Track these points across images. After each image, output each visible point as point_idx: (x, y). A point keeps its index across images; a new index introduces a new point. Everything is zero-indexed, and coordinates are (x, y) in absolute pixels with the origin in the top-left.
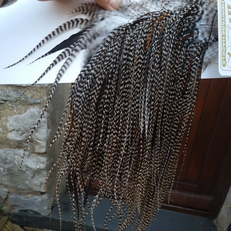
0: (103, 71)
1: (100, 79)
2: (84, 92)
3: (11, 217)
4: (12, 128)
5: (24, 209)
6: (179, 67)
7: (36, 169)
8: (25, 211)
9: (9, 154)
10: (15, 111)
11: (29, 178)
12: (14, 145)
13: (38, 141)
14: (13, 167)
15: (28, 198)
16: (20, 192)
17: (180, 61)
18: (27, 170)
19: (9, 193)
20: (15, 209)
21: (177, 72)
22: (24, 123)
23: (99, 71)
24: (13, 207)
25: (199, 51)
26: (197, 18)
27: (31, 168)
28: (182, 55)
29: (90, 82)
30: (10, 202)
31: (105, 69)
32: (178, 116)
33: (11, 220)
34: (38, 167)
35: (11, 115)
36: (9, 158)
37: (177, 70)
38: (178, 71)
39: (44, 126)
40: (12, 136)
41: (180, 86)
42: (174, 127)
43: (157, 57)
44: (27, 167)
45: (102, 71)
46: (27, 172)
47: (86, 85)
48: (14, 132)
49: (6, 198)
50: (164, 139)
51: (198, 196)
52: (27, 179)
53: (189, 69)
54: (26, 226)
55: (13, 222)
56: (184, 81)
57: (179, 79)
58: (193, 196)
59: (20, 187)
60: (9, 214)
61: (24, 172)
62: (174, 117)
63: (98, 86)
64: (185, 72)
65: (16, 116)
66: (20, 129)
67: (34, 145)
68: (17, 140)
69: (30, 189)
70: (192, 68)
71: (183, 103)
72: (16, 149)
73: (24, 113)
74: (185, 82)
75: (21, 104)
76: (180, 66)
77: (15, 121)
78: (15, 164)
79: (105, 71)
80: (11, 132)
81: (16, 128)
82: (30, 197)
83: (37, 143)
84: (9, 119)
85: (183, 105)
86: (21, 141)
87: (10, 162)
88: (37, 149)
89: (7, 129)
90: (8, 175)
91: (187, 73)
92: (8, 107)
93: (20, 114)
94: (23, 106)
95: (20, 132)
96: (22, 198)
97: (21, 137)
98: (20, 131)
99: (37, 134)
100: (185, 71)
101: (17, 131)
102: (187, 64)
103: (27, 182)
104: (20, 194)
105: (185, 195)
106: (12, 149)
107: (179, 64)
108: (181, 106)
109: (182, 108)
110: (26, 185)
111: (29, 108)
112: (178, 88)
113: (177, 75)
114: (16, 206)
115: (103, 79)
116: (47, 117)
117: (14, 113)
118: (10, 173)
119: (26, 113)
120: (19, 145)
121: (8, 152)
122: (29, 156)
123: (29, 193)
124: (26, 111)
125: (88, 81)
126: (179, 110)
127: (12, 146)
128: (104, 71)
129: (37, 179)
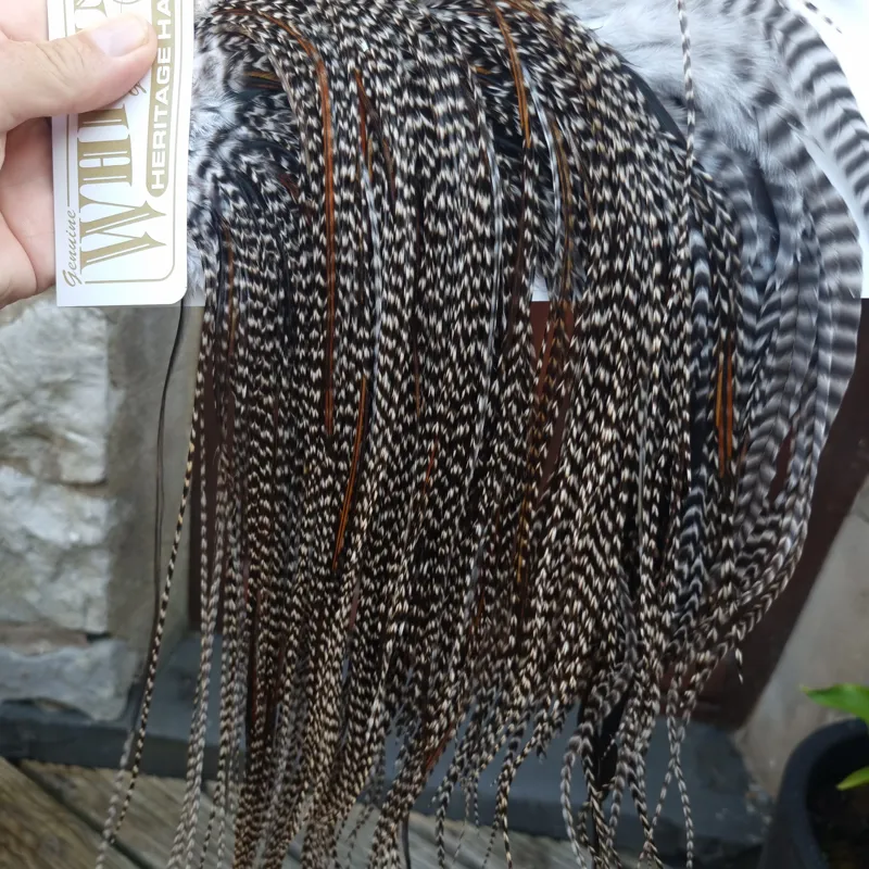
5: (22, 695)
7: (67, 547)
8: (28, 702)
11: (38, 579)
13: (72, 436)
15: (36, 654)
16: (4, 632)
18: (31, 549)
22: (15, 361)
27: (44, 543)
34: (74, 537)
39: (94, 376)
44: (29, 536)
46: (31, 557)
52: (31, 585)
54: (31, 758)
61: (19, 556)
67: (54, 450)
69: (45, 621)
73: (12, 321)
82: (44, 653)
83: (69, 445)
88: (71, 468)
96: (14, 654)
99: (67, 409)
103: (32, 597)
104: (5, 640)
111: (34, 302)
116: (106, 341)
119: (18, 321)
122: (35, 495)
123: (40, 636)
124: (18, 314)
129: (71, 585)
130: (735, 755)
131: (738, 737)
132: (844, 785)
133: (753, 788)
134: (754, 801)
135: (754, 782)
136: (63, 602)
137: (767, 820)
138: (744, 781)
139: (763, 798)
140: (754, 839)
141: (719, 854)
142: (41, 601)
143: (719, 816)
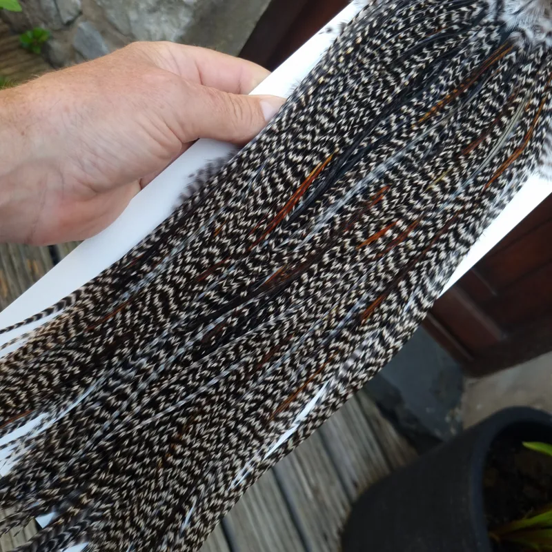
11: (142, 6)
16: (106, 27)
19: (80, 13)
24: (75, 53)
30: (74, 39)
49: (69, 24)
52: (137, 7)
59: (111, 14)
69: (132, 37)
96: (105, 46)
103: (133, 16)
104: (103, 34)
114: (82, 56)
129: (159, 23)
130: (461, 389)
131: (469, 381)
132: (527, 445)
133: (457, 410)
134: (453, 417)
135: (460, 408)
136: (149, 31)
137: (453, 431)
138: (455, 403)
139: (458, 419)
140: (438, 433)
141: (413, 427)
142: (136, 22)
143: (428, 410)
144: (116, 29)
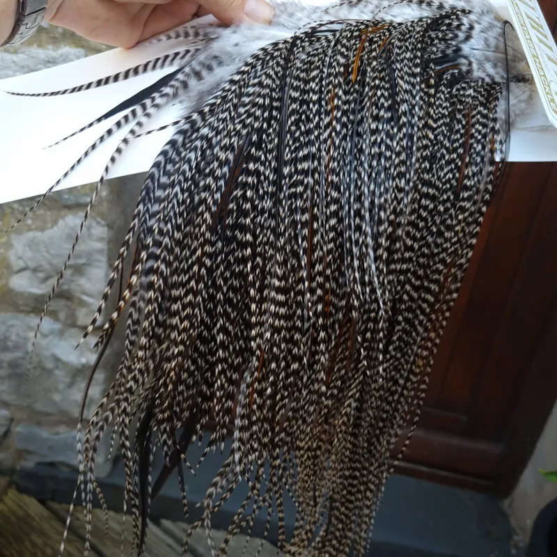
0: (235, 129)
1: (225, 148)
2: (180, 185)
3: (16, 478)
4: (21, 264)
5: (49, 459)
6: (439, 127)
7: (80, 367)
8: (52, 464)
9: (12, 326)
10: (29, 222)
11: (61, 386)
12: (25, 305)
13: (85, 298)
14: (24, 358)
15: (58, 434)
16: (39, 418)
17: (440, 112)
18: (57, 367)
19: (12, 420)
20: (25, 459)
21: (436, 137)
22: (52, 252)
23: (224, 127)
24: (22, 454)
25: (482, 96)
26: (461, 35)
27: (65, 364)
28: (442, 100)
29: (196, 158)
30: (15, 443)
31: (240, 123)
32: (443, 261)
33: (17, 484)
34: (84, 360)
35: (19, 232)
36: (14, 337)
37: (436, 132)
38: (439, 134)
39: (99, 261)
40: (22, 283)
41: (447, 176)
42: (428, 291)
43: (382, 95)
44: (57, 359)
45: (231, 127)
46: (57, 372)
47: (186, 167)
48: (27, 274)
49: (6, 434)
50: (399, 323)
51: (467, 444)
52: (57, 390)
53: (465, 132)
54: (53, 500)
55: (21, 490)
56: (457, 163)
57: (444, 156)
58: (455, 441)
59: (39, 406)
60: (11, 472)
61: (50, 372)
62: (431, 264)
63: (221, 166)
64: (457, 140)
65: (31, 234)
66: (40, 266)
67: (73, 306)
68: (34, 294)
69: (64, 413)
70: (473, 131)
71: (457, 225)
72: (32, 315)
73: (52, 228)
74: (460, 163)
75: (45, 204)
76: (441, 125)
77: (29, 246)
78: (27, 353)
79: (239, 127)
80: (20, 275)
81: (32, 264)
82: (63, 433)
83: (82, 303)
84: (15, 243)
85: (457, 229)
86: (43, 296)
87: (17, 347)
88: (83, 317)
89: (8, 267)
90: (10, 377)
91: (461, 141)
92: (13, 213)
93: (43, 229)
94: (50, 209)
95: (41, 275)
96: (44, 433)
97: (43, 286)
98: (42, 271)
99: (82, 281)
100: (456, 138)
101: (35, 270)
102: (459, 121)
103: (57, 397)
104: (39, 424)
105: (438, 439)
106: (22, 316)
107: (439, 119)
108: (453, 234)
109: (454, 237)
110: (55, 403)
111: (65, 216)
112: (444, 180)
113: (437, 144)
114: (29, 453)
115: (234, 147)
116: (107, 240)
117: (26, 228)
118: (17, 373)
119: (55, 228)
120: (37, 306)
121: (11, 322)
122: (61, 334)
123: (61, 422)
124: (55, 222)
125: (192, 155)
126: (446, 242)
127: (21, 308)
128: (238, 129)
133: (515, 538)
134: (516, 547)
135: (516, 534)
138: (510, 533)
139: (521, 545)
142: (62, 400)
143: (493, 555)
144: (47, 414)
